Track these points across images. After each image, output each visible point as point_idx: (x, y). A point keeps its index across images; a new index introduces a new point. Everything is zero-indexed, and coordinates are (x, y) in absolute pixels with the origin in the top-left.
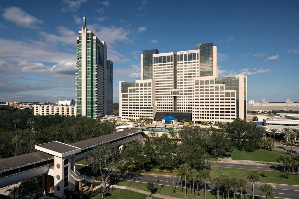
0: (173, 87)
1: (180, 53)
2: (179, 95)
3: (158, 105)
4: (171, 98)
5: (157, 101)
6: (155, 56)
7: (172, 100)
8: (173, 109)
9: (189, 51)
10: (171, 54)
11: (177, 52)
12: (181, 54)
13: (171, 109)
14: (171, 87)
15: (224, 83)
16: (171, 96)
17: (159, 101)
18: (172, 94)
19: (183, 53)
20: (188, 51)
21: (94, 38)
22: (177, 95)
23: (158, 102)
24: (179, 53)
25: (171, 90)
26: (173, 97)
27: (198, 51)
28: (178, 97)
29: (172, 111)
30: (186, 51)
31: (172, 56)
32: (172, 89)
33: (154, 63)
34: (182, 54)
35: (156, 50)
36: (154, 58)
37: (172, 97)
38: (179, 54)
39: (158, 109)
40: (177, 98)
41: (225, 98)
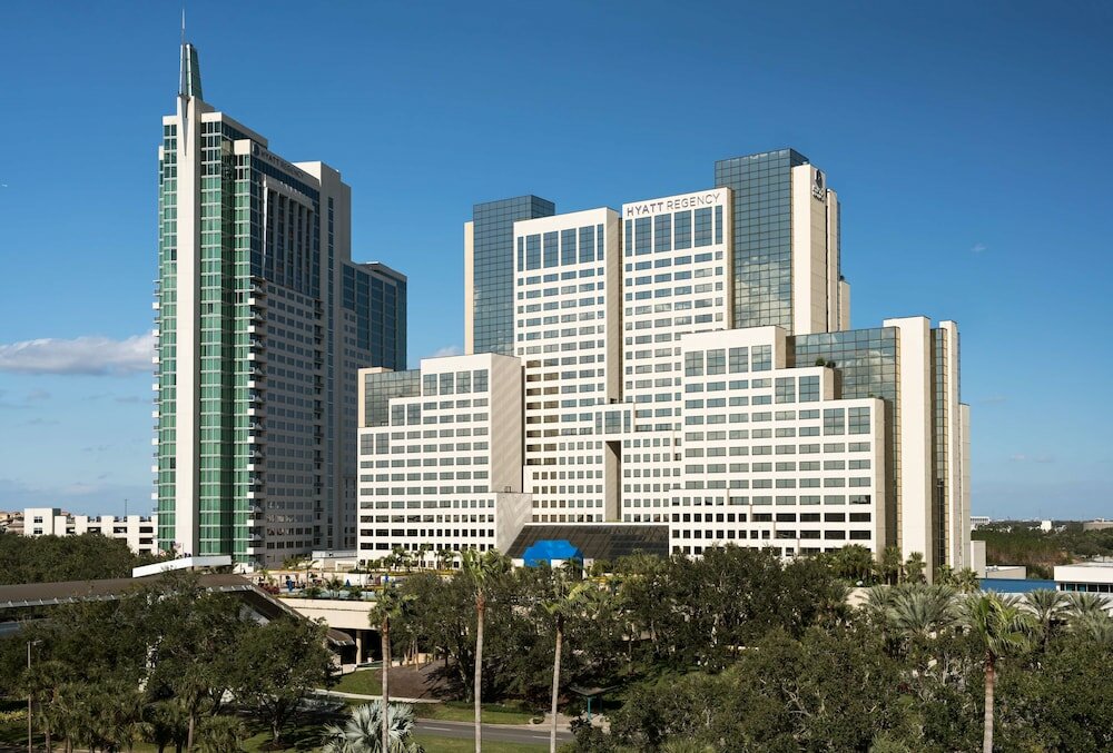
0: (604, 395)
1: (635, 211)
2: (633, 436)
3: (536, 490)
4: (594, 453)
5: (529, 470)
6: (524, 229)
7: (599, 460)
8: (602, 511)
9: (681, 197)
10: (597, 217)
11: (625, 207)
12: (641, 216)
13: (594, 511)
14: (595, 395)
15: (820, 363)
16: (594, 438)
17: (540, 469)
18: (599, 433)
19: (650, 208)
20: (673, 198)
21: (242, 147)
22: (621, 437)
23: (536, 476)
24: (632, 211)
25: (593, 410)
26: (604, 444)
27: (720, 197)
28: (628, 444)
29: (599, 518)
30: (665, 200)
31: (600, 227)
32: (601, 402)
33: (520, 269)
34: (646, 215)
35: (529, 200)
36: (521, 239)
37: (599, 446)
38: (633, 217)
39: (536, 511)
40: (624, 452)
41: (821, 440)
